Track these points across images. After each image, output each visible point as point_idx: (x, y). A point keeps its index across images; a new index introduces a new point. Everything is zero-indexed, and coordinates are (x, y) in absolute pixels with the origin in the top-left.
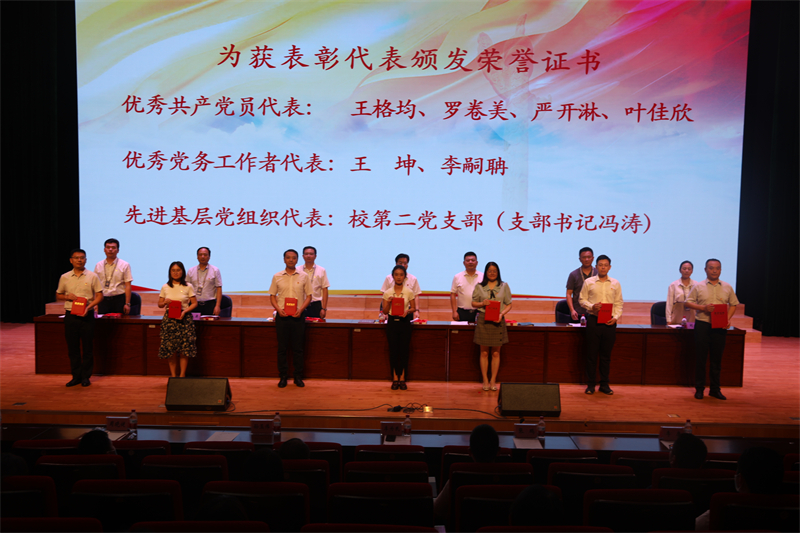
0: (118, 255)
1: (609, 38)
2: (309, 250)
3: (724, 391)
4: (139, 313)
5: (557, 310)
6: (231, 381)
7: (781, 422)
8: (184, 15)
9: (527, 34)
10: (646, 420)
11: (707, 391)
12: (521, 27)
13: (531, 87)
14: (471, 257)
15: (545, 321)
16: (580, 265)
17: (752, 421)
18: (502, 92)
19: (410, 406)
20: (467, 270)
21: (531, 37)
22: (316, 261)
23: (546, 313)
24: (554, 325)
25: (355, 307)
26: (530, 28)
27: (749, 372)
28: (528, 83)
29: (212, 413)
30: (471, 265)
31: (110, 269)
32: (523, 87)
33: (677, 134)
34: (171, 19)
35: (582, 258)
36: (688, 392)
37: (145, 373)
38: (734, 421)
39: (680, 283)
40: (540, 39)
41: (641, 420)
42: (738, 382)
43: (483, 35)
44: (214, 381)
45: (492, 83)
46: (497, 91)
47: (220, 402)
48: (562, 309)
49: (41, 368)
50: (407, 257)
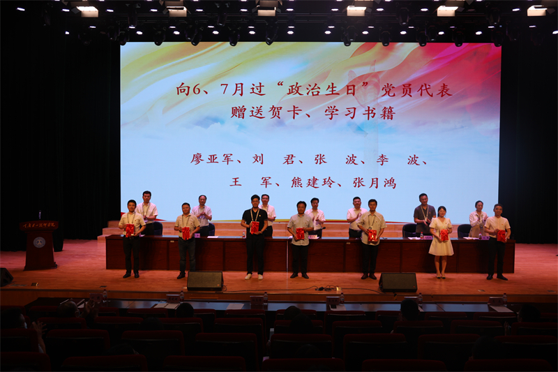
0: (150, 201)
1: (423, 73)
2: (265, 197)
3: (505, 275)
4: (162, 234)
5: (403, 230)
6: (224, 273)
7: (544, 293)
8: (181, 62)
9: (376, 71)
10: (466, 293)
11: (495, 276)
12: (373, 67)
13: (379, 101)
14: (357, 200)
15: (391, 236)
16: (421, 203)
17: (527, 293)
18: (362, 104)
19: (328, 287)
20: (355, 207)
21: (379, 72)
22: (269, 203)
23: (391, 231)
24: (402, 238)
25: (280, 229)
26: (378, 67)
27: (518, 264)
28: (377, 98)
29: (214, 292)
30: (357, 204)
31: (146, 208)
32: (374, 100)
33: (462, 127)
34: (174, 65)
35: (421, 200)
36: (484, 276)
37: (168, 269)
38: (517, 293)
39: (476, 213)
40: (384, 73)
41: (463, 293)
42: (512, 270)
43: (351, 71)
44: (214, 273)
45: (356, 99)
46: (359, 103)
47: (219, 286)
48: (408, 229)
49: (110, 265)
50: (318, 200)
